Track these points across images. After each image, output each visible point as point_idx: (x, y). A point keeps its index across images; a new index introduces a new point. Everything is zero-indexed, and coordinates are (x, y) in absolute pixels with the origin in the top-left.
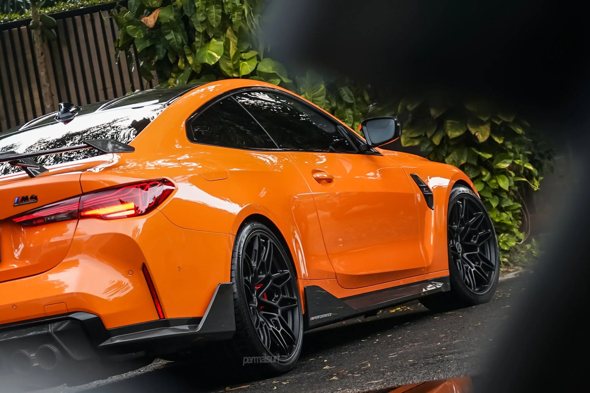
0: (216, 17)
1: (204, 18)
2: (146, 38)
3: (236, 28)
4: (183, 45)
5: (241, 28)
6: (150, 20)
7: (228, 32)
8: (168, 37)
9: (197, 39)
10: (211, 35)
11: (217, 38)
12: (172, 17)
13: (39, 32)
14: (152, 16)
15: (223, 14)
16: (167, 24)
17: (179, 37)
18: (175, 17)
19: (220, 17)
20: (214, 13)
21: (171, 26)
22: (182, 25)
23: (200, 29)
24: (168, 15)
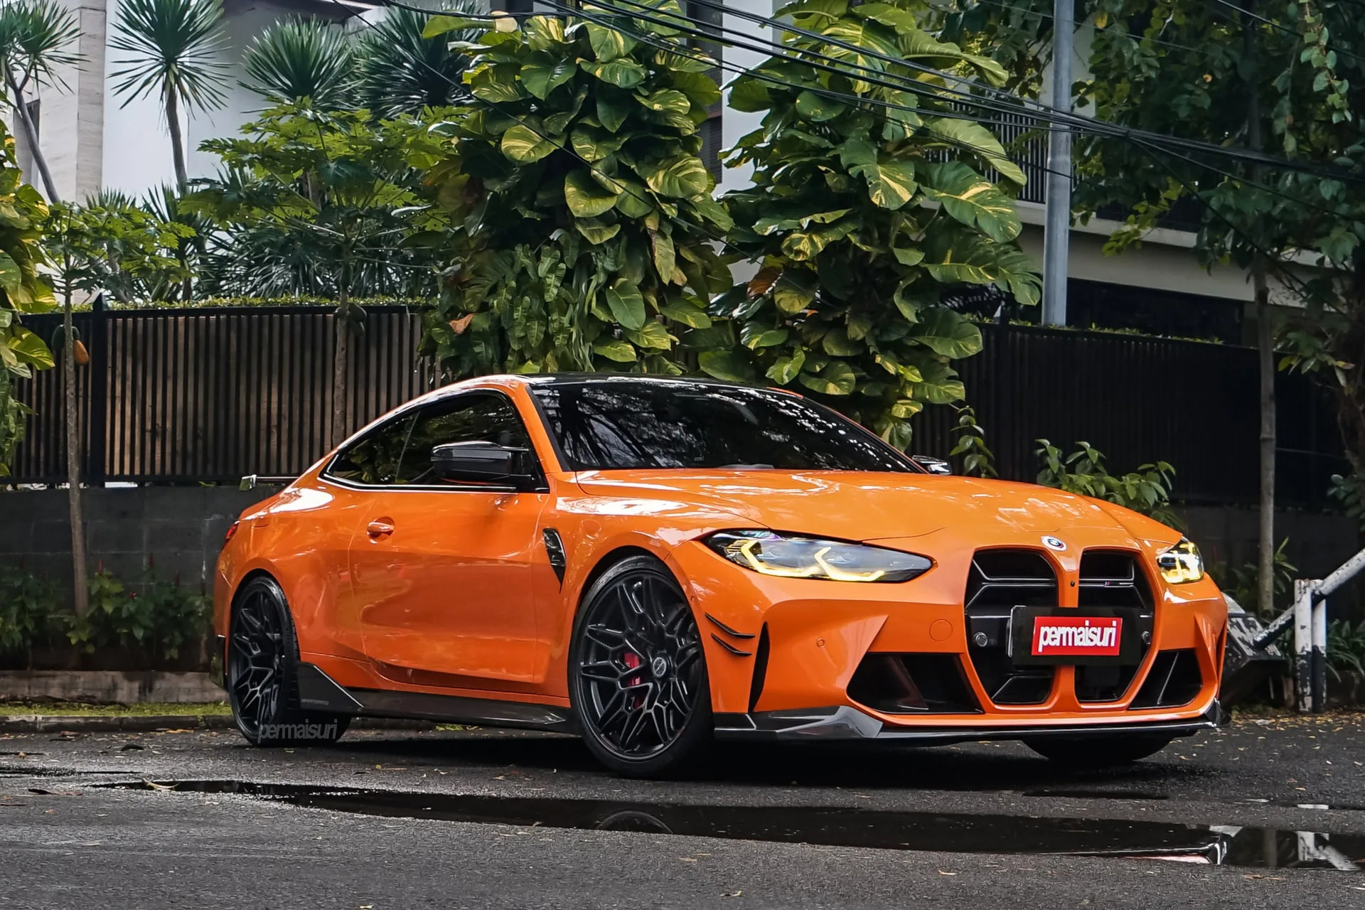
0: (538, 335)
1: (522, 334)
2: (453, 345)
3: (559, 353)
4: (492, 361)
5: (564, 354)
6: (460, 325)
7: (549, 356)
8: (477, 350)
9: (509, 358)
10: (527, 356)
11: (535, 361)
12: (486, 326)
13: (344, 323)
14: (464, 320)
15: (546, 333)
16: (478, 333)
17: (490, 352)
18: (490, 327)
19: (542, 336)
20: (536, 330)
21: (482, 336)
22: (497, 338)
23: (515, 347)
24: (482, 323)
